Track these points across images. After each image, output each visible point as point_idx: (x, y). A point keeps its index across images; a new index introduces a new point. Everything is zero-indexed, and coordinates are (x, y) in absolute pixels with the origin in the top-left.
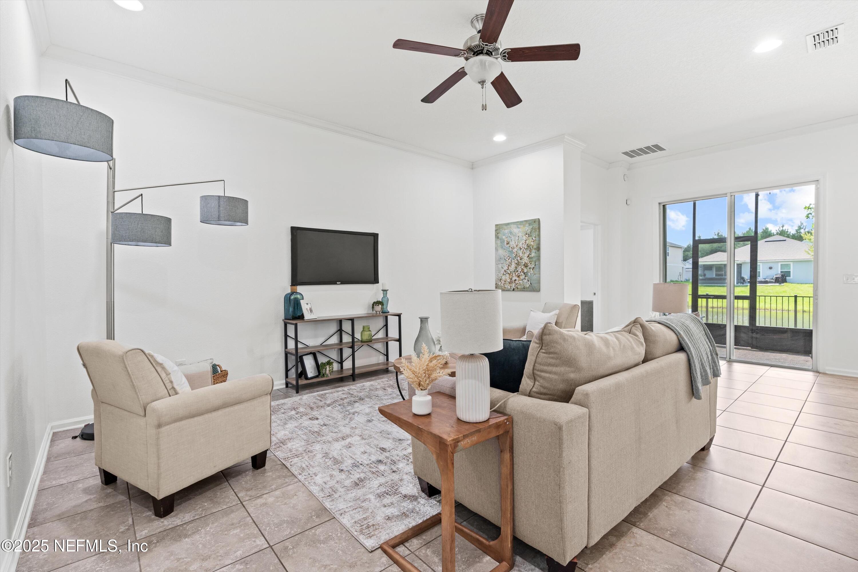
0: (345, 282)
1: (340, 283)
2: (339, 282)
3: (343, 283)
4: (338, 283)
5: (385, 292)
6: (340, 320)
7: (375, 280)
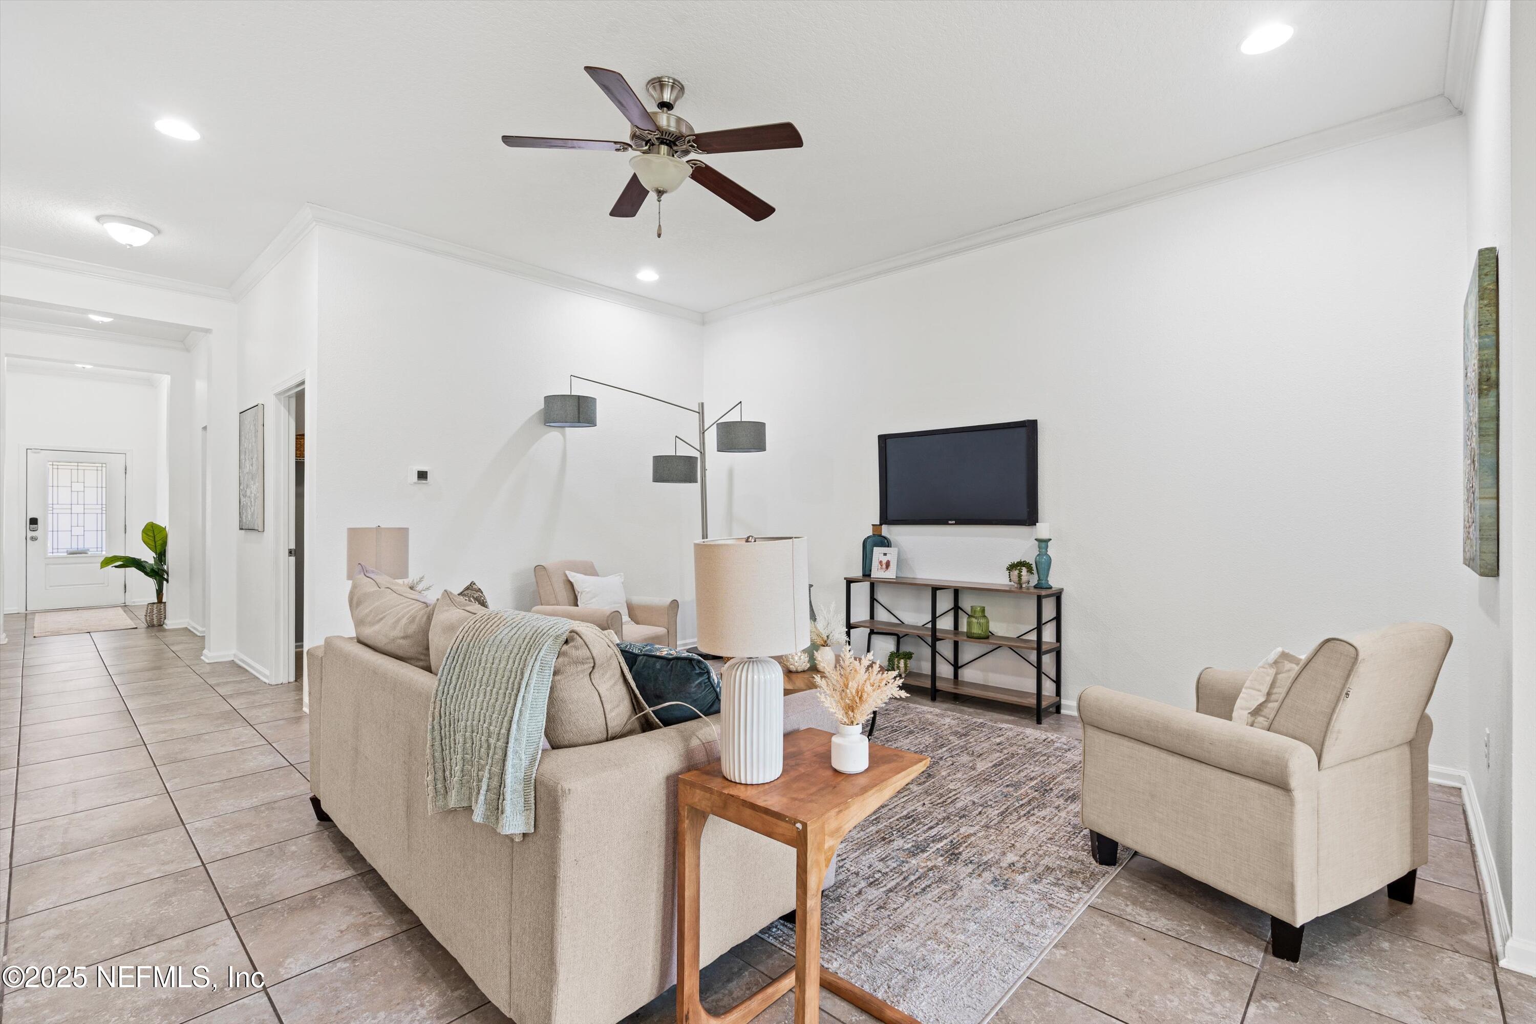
0: (962, 521)
1: (954, 522)
2: (951, 520)
3: (960, 522)
4: (950, 522)
5: (1043, 545)
6: (955, 590)
7: (1030, 518)
